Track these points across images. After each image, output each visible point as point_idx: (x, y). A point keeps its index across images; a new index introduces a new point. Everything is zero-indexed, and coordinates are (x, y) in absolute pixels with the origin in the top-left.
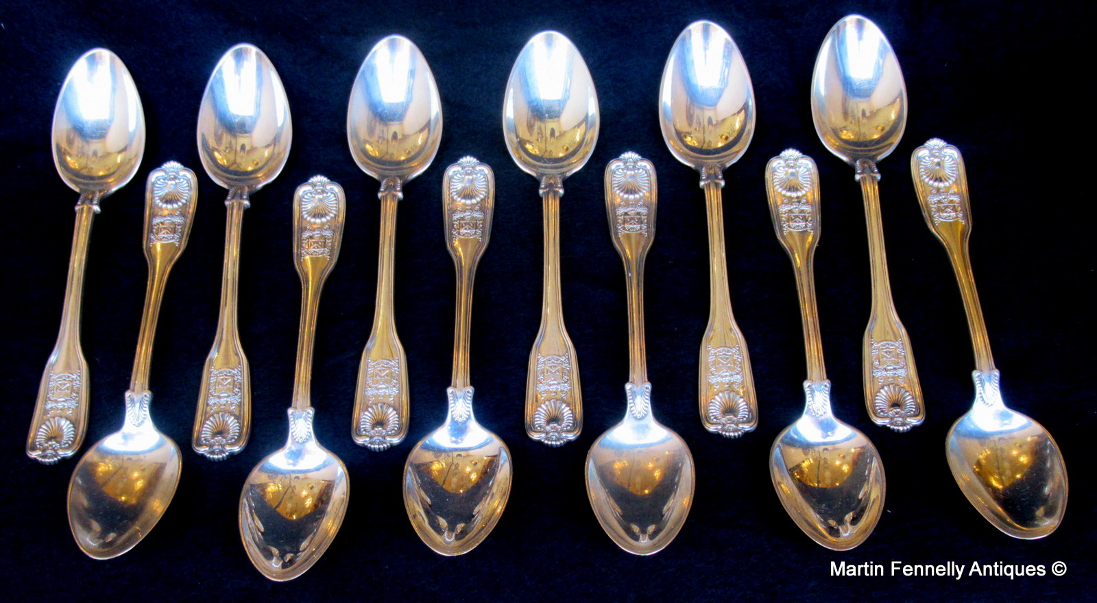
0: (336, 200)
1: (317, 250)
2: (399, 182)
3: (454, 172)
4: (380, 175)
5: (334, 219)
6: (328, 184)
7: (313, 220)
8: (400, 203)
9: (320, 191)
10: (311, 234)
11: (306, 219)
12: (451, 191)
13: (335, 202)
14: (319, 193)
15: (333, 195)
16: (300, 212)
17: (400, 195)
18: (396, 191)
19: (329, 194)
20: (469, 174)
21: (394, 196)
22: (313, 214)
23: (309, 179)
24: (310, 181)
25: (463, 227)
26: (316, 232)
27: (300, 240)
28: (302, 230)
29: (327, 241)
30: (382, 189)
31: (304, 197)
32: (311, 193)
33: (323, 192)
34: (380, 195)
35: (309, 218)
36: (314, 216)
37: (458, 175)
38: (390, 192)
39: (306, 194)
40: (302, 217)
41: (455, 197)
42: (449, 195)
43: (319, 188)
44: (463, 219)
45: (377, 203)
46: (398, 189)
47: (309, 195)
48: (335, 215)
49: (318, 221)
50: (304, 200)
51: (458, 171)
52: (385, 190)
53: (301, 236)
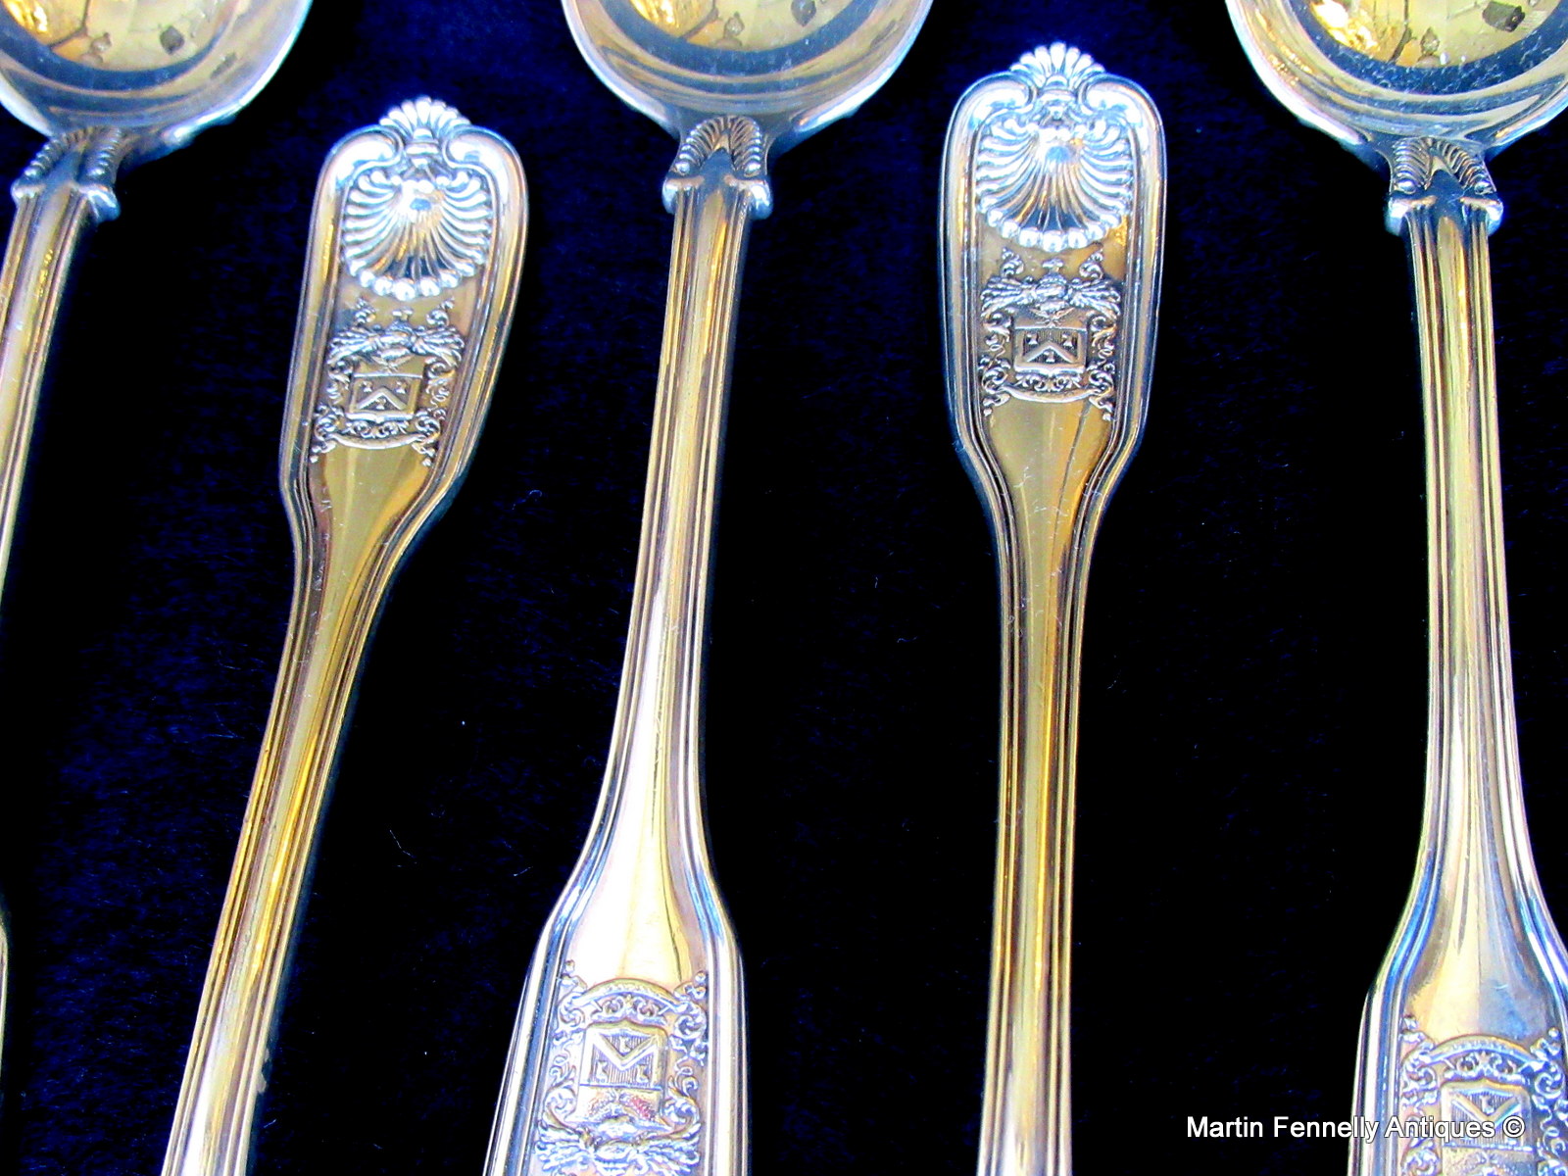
0: (488, 204)
1: (379, 418)
2: (756, 142)
3: (997, 107)
4: (671, 107)
5: (472, 286)
6: (462, 134)
7: (383, 285)
8: (759, 233)
9: (423, 162)
10: (367, 346)
11: (357, 278)
12: (976, 191)
13: (483, 212)
14: (420, 174)
15: (475, 184)
16: (338, 249)
17: (760, 194)
18: (742, 175)
19: (462, 177)
20: (1057, 122)
21: (734, 198)
22: (385, 261)
23: (383, 112)
24: (384, 121)
25: (1028, 349)
26: (388, 340)
27: (322, 368)
28: (336, 323)
29: (434, 381)
30: (681, 167)
31: (356, 187)
32: (386, 172)
33: (437, 168)
34: (670, 190)
35: (367, 277)
36: (391, 270)
37: (1011, 124)
38: (713, 183)
39: (368, 173)
40: (343, 268)
41: (995, 216)
42: (968, 206)
43: (420, 149)
44: (1028, 311)
45: (658, 226)
46: (754, 167)
47: (378, 177)
48: (481, 270)
49: (403, 289)
50: (356, 197)
51: (1011, 107)
52: (695, 170)
53: (327, 351)
